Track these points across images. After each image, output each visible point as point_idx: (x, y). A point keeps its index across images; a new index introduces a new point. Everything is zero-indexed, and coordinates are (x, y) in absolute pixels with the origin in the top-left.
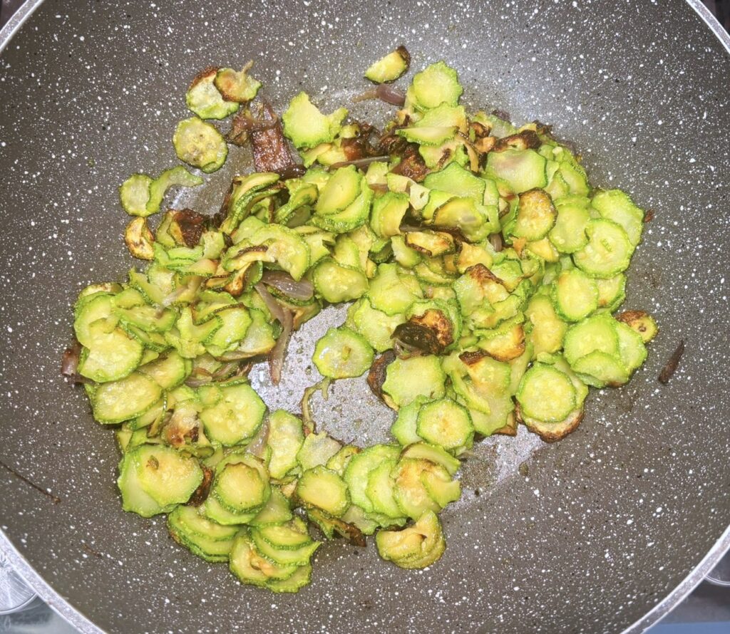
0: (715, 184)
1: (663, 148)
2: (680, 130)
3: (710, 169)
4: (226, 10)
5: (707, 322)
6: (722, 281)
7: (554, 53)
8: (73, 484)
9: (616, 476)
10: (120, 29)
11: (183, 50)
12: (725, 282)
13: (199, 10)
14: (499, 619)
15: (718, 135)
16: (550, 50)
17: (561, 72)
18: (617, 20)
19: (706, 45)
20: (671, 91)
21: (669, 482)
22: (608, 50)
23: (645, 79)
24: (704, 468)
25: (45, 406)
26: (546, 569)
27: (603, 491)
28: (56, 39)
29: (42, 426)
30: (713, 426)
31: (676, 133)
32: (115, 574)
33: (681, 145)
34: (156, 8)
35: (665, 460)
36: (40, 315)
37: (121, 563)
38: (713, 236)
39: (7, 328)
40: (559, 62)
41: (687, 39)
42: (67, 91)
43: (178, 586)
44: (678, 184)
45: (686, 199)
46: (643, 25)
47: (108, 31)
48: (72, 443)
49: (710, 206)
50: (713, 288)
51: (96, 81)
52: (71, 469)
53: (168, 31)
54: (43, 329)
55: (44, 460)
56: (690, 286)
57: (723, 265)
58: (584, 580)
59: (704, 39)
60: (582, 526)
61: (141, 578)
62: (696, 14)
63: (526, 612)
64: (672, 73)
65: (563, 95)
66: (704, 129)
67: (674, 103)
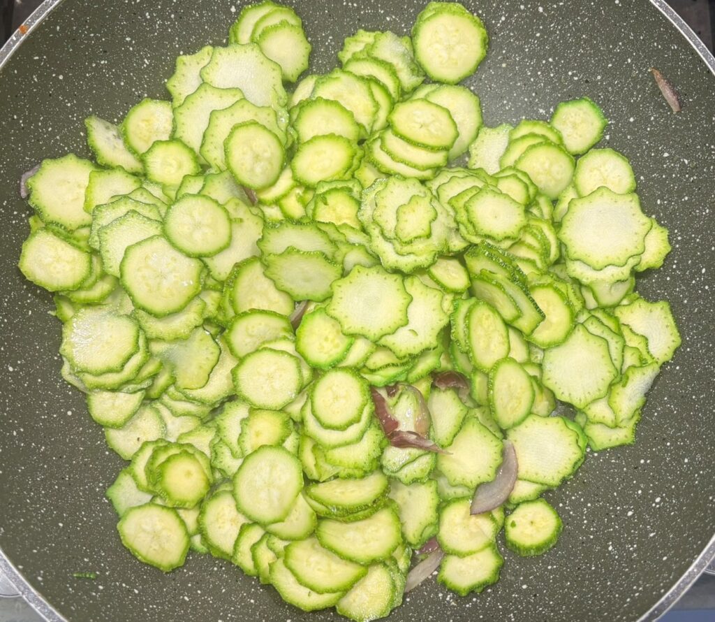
0: (690, 177)
1: (636, 145)
2: (652, 126)
3: (684, 161)
4: (200, 38)
5: (691, 312)
6: (704, 271)
7: (523, 59)
8: (83, 516)
9: (613, 469)
10: (98, 64)
11: (161, 81)
12: (706, 271)
13: (174, 41)
14: (510, 618)
15: (689, 129)
16: (520, 56)
17: (531, 76)
18: (582, 22)
19: (672, 42)
20: (640, 89)
21: (666, 472)
22: (576, 51)
23: (614, 78)
24: (699, 456)
25: (50, 441)
26: (552, 565)
27: (602, 485)
28: (36, 80)
29: (49, 461)
30: (704, 414)
31: (649, 129)
32: (132, 603)
33: (654, 140)
34: (131, 41)
35: (660, 451)
36: (39, 351)
37: (136, 592)
38: (692, 228)
39: (7, 368)
40: (528, 67)
41: (653, 38)
42: (50, 129)
43: (194, 609)
44: (653, 179)
45: (662, 193)
46: (608, 26)
47: (86, 68)
48: (80, 476)
49: (686, 198)
50: (695, 279)
51: (77, 117)
52: (80, 501)
53: (144, 62)
54: (43, 365)
55: (53, 496)
56: (672, 277)
57: (703, 255)
58: (590, 574)
59: (670, 37)
60: (584, 520)
61: (157, 604)
62: (660, 13)
63: (535, 610)
64: (640, 71)
65: (535, 98)
66: (675, 124)
67: (644, 99)
